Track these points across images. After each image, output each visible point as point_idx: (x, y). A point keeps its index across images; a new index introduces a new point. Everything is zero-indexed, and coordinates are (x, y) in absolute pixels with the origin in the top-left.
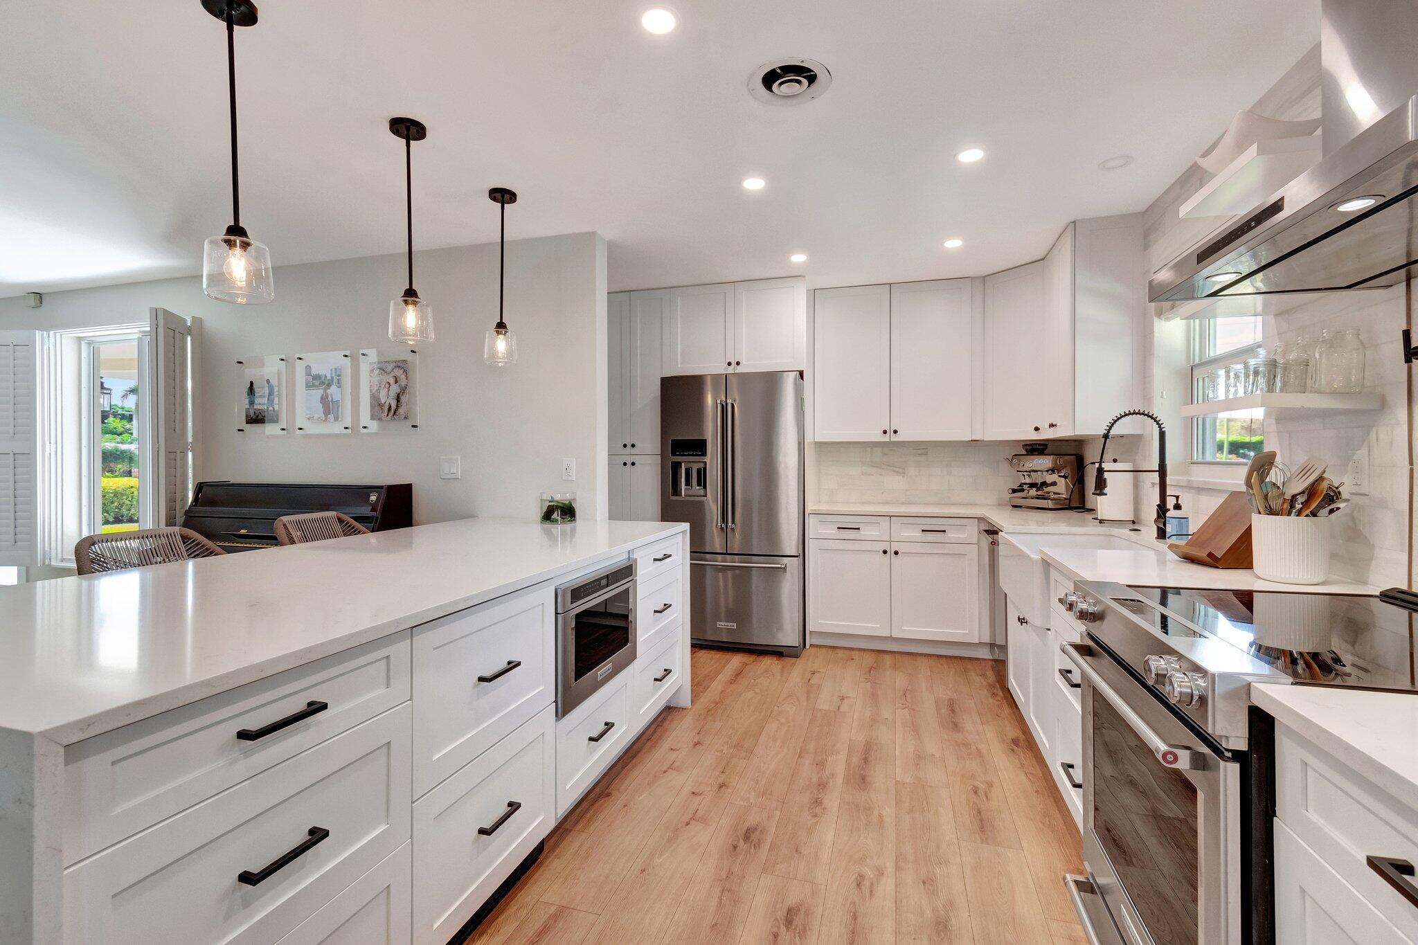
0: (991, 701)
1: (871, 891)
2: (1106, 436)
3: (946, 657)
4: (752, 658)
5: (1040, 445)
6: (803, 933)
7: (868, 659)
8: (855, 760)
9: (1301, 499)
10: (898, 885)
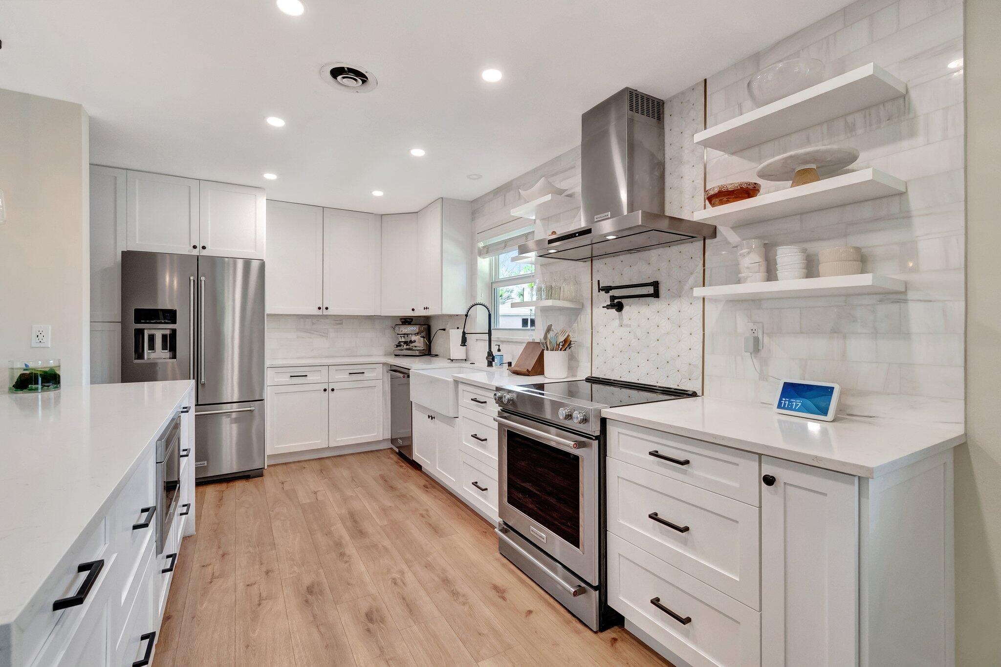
0: (401, 470)
1: (404, 583)
2: (466, 315)
3: (363, 453)
4: (224, 486)
5: (409, 319)
6: (382, 620)
7: (316, 466)
8: (349, 524)
9: (561, 344)
10: (414, 574)
